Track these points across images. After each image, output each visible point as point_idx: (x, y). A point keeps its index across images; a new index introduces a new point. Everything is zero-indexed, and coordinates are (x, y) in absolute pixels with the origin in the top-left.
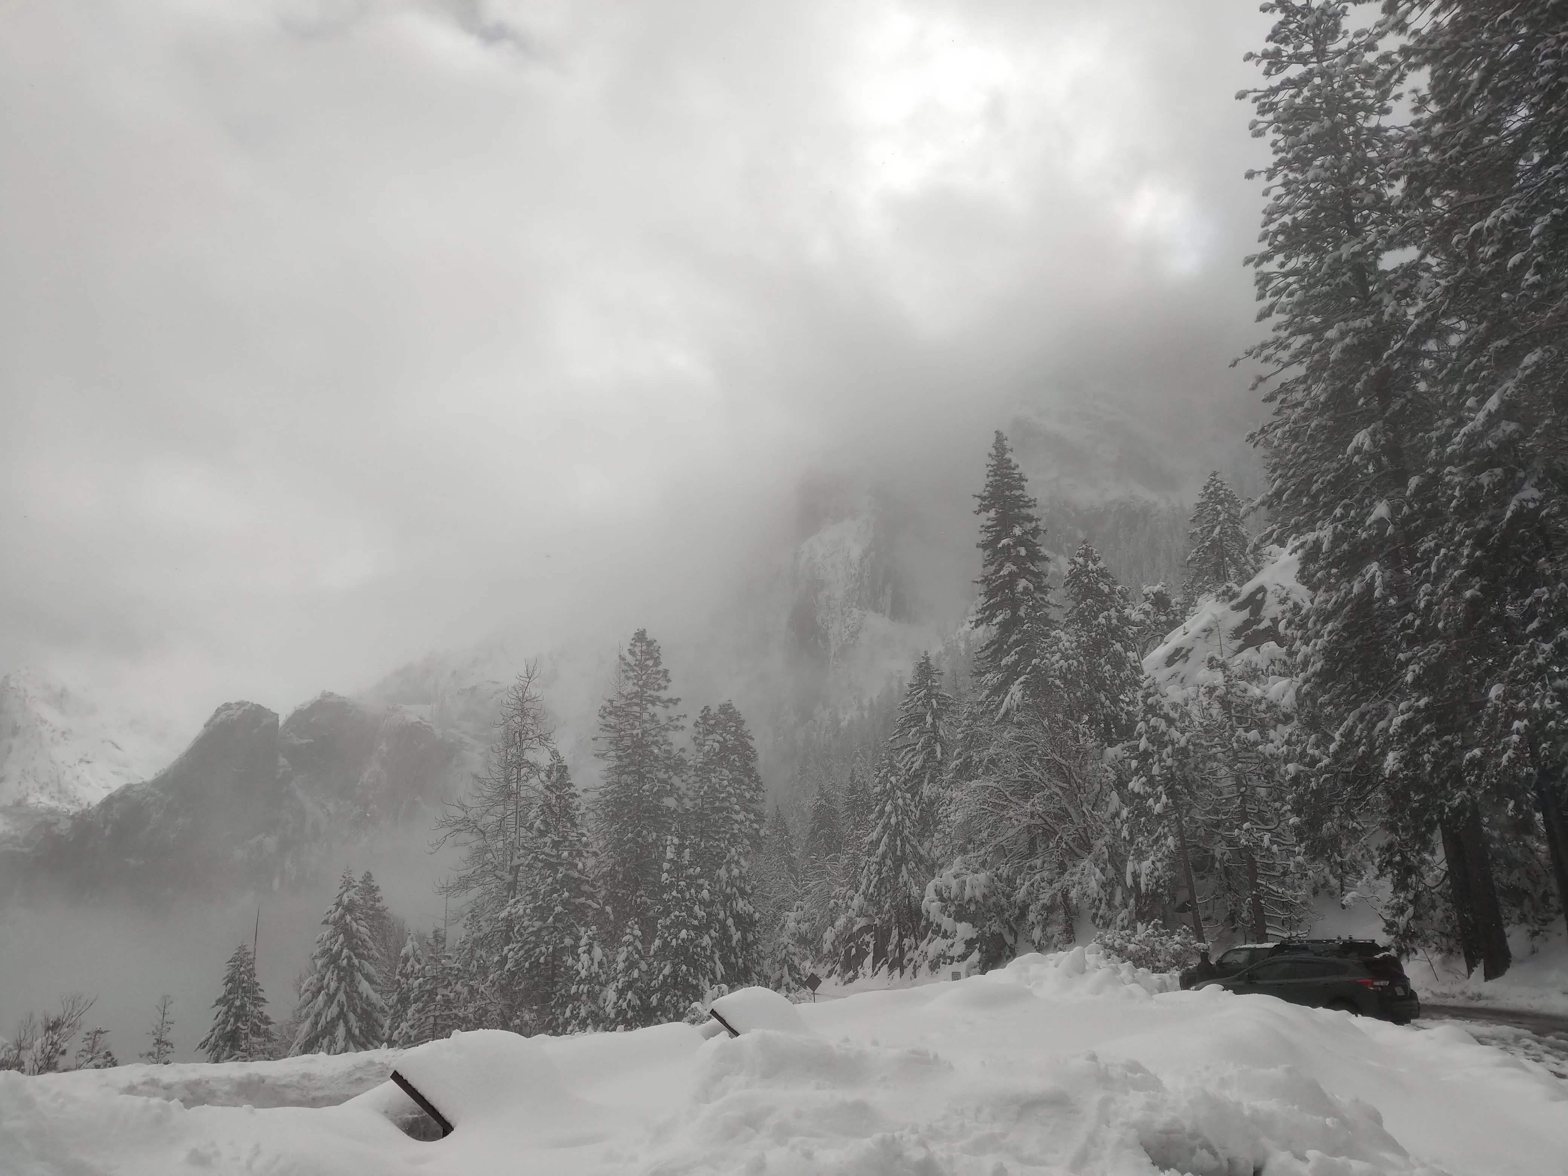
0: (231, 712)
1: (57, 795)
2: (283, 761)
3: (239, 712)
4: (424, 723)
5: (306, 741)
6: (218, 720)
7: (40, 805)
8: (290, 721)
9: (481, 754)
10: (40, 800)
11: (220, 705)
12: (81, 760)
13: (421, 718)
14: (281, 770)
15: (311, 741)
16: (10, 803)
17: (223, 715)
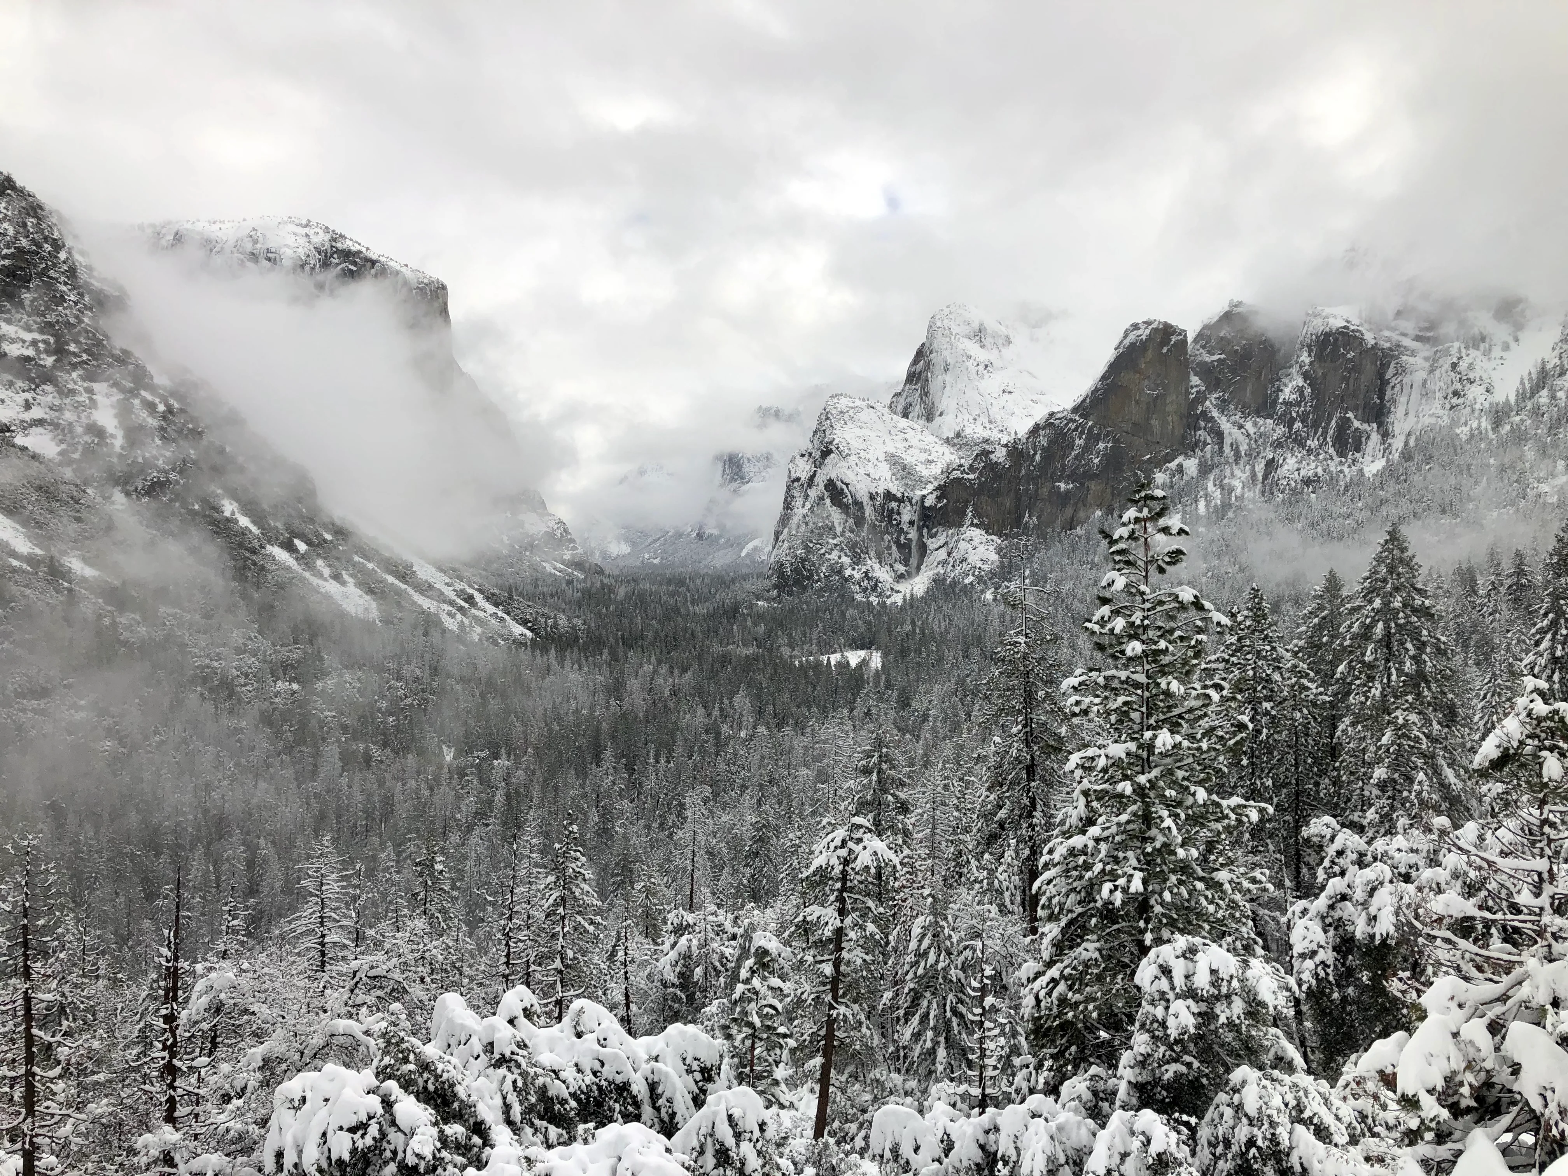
0: (1139, 332)
1: (988, 426)
2: (1195, 380)
3: (1148, 332)
4: (1352, 328)
5: (1216, 357)
6: (1127, 342)
7: (976, 436)
8: (1199, 336)
9: (1426, 359)
10: (976, 431)
11: (1127, 325)
12: (1004, 391)
13: (1348, 322)
14: (1194, 390)
15: (1223, 356)
16: (951, 435)
17: (1132, 337)
